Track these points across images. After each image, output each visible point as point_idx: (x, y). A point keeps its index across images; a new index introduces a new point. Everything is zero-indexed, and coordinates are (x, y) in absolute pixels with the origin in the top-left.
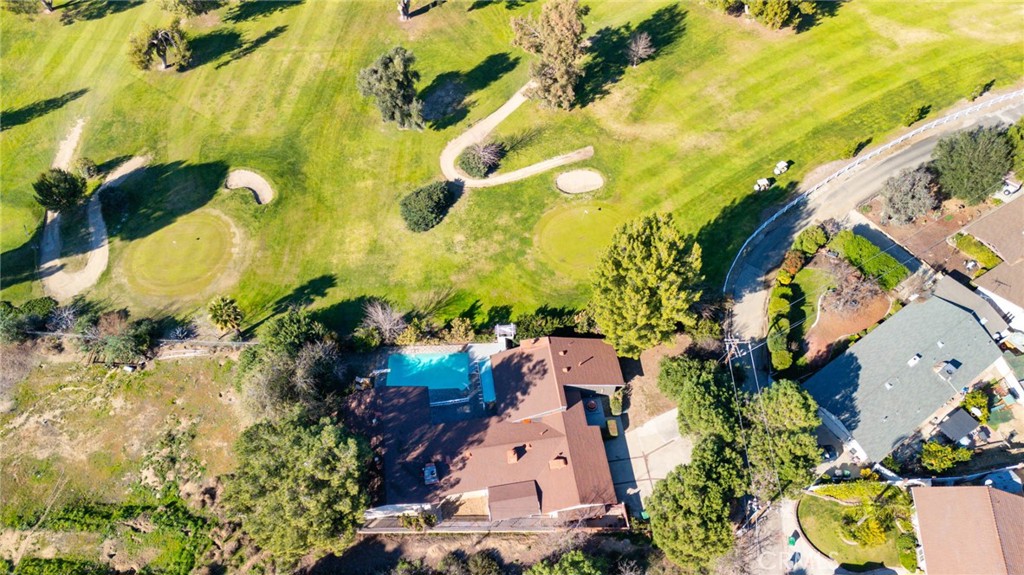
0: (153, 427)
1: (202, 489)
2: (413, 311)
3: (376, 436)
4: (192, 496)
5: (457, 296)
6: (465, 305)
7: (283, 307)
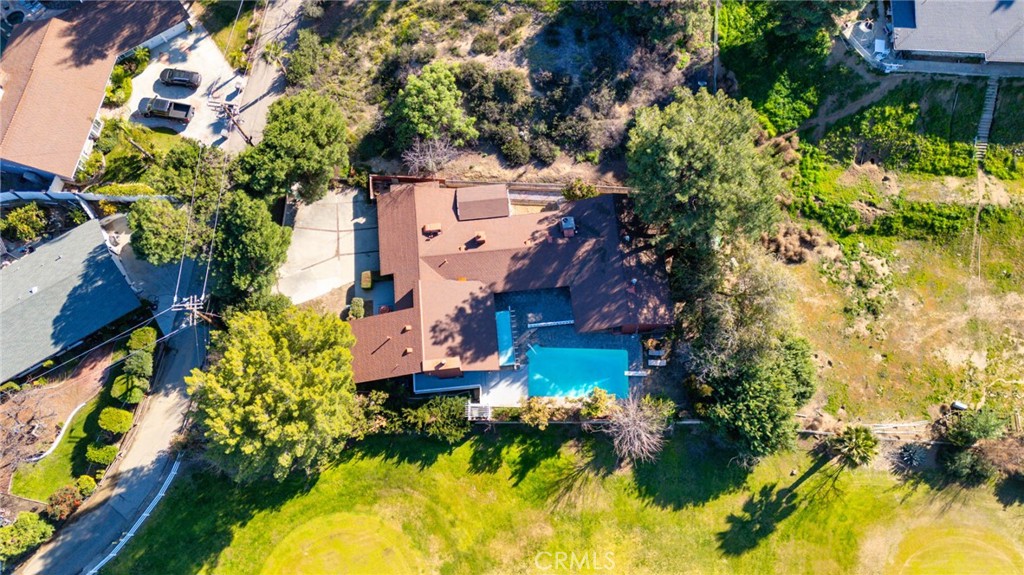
0: (897, 324)
1: (816, 249)
2: (604, 477)
3: (631, 267)
4: (825, 243)
5: (543, 497)
6: (532, 480)
7: (784, 500)
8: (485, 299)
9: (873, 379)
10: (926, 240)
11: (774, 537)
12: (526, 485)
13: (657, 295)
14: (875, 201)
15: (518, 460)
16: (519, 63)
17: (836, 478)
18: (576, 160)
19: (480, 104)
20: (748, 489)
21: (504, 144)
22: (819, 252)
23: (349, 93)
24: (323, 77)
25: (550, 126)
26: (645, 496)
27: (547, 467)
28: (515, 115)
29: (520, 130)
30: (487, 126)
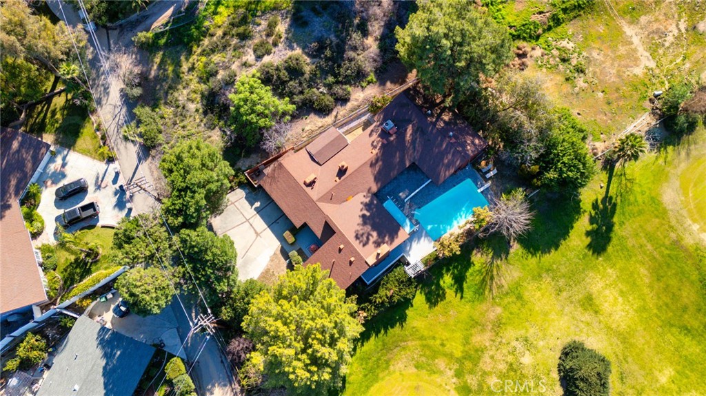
0: (597, 70)
1: (528, 55)
2: (506, 258)
3: (443, 127)
4: (530, 49)
5: (482, 294)
6: (468, 288)
7: (607, 204)
8: (371, 201)
9: (606, 108)
10: (580, 15)
11: (616, 228)
12: (468, 293)
13: (468, 134)
14: (541, 10)
15: (453, 282)
16: (292, 48)
17: (625, 174)
18: (362, 87)
19: (285, 87)
20: (585, 211)
21: (314, 103)
22: (531, 57)
23: (193, 131)
24: (169, 131)
25: (335, 76)
26: (535, 254)
27: (472, 275)
28: (309, 81)
29: (318, 89)
30: (297, 98)
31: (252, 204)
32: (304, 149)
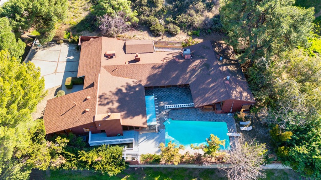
3: (224, 71)
13: (241, 86)
18: (188, 34)
19: (140, 8)
21: (151, 26)
25: (175, 18)
28: (157, 13)
30: (142, 17)
31: (69, 55)
32: (124, 41)
